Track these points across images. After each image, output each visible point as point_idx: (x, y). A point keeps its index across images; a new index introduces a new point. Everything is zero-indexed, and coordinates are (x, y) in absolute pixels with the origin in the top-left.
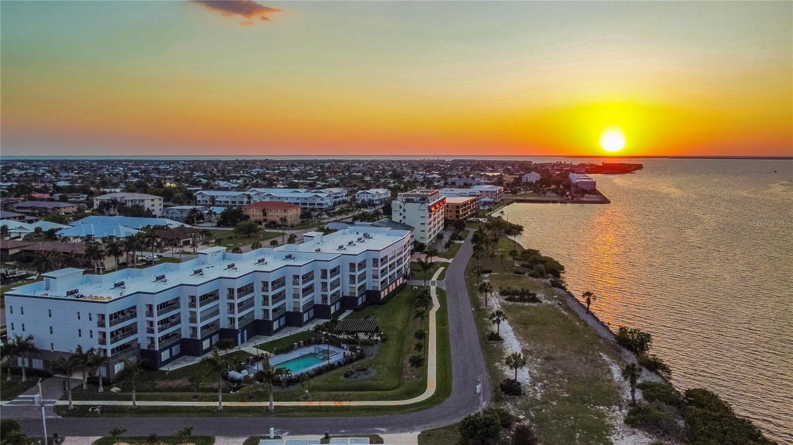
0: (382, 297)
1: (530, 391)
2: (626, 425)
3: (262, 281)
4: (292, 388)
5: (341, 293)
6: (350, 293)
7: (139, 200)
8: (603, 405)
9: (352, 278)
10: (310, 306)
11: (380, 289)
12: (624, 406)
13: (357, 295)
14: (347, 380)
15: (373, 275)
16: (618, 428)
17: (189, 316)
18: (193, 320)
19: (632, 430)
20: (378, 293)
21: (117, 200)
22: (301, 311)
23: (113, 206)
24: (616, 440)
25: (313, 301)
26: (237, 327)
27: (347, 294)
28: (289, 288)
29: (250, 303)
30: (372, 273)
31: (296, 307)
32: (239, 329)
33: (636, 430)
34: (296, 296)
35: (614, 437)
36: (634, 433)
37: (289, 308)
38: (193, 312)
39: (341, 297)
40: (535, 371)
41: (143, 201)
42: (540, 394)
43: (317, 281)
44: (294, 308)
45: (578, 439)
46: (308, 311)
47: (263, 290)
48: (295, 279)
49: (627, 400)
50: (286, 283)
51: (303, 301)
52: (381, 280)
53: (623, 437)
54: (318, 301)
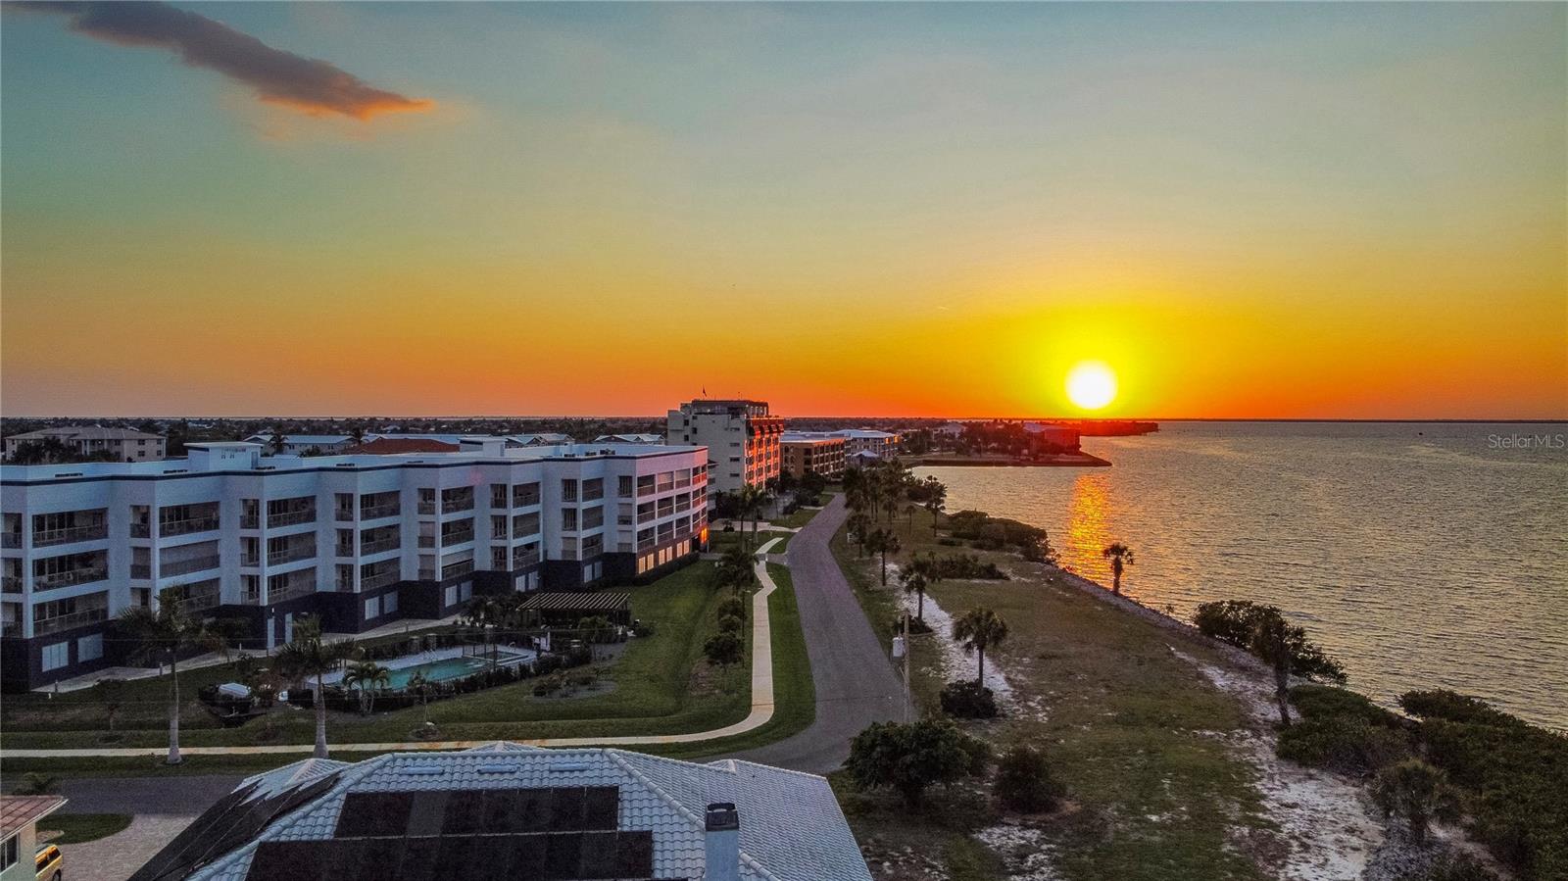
0: (641, 570)
1: (1018, 710)
2: (1282, 761)
3: (337, 495)
4: (387, 717)
5: (541, 551)
6: (564, 552)
7: (109, 441)
8: (1208, 728)
9: (570, 516)
10: (463, 571)
11: (635, 550)
12: (1262, 731)
13: (580, 557)
14: (540, 700)
15: (619, 517)
16: (1265, 767)
17: (130, 559)
18: (141, 570)
19: (1304, 770)
20: (631, 559)
21: (59, 440)
22: (439, 578)
23: (48, 454)
24: (1271, 789)
25: (470, 563)
26: (264, 601)
27: (556, 554)
28: (410, 522)
29: (306, 545)
30: (617, 512)
31: (426, 568)
32: (270, 607)
33: (1312, 771)
34: (426, 541)
35: (1263, 785)
36: (1311, 777)
37: (409, 572)
38: (141, 549)
39: (541, 560)
40: (1020, 677)
41: (118, 442)
42: (1044, 714)
43: (482, 514)
44: (422, 572)
45: (1171, 790)
46: (457, 582)
47: (340, 518)
48: (425, 499)
49: (1265, 721)
50: (402, 510)
51: (445, 554)
52: (640, 527)
53: (1285, 784)
54: (484, 562)
